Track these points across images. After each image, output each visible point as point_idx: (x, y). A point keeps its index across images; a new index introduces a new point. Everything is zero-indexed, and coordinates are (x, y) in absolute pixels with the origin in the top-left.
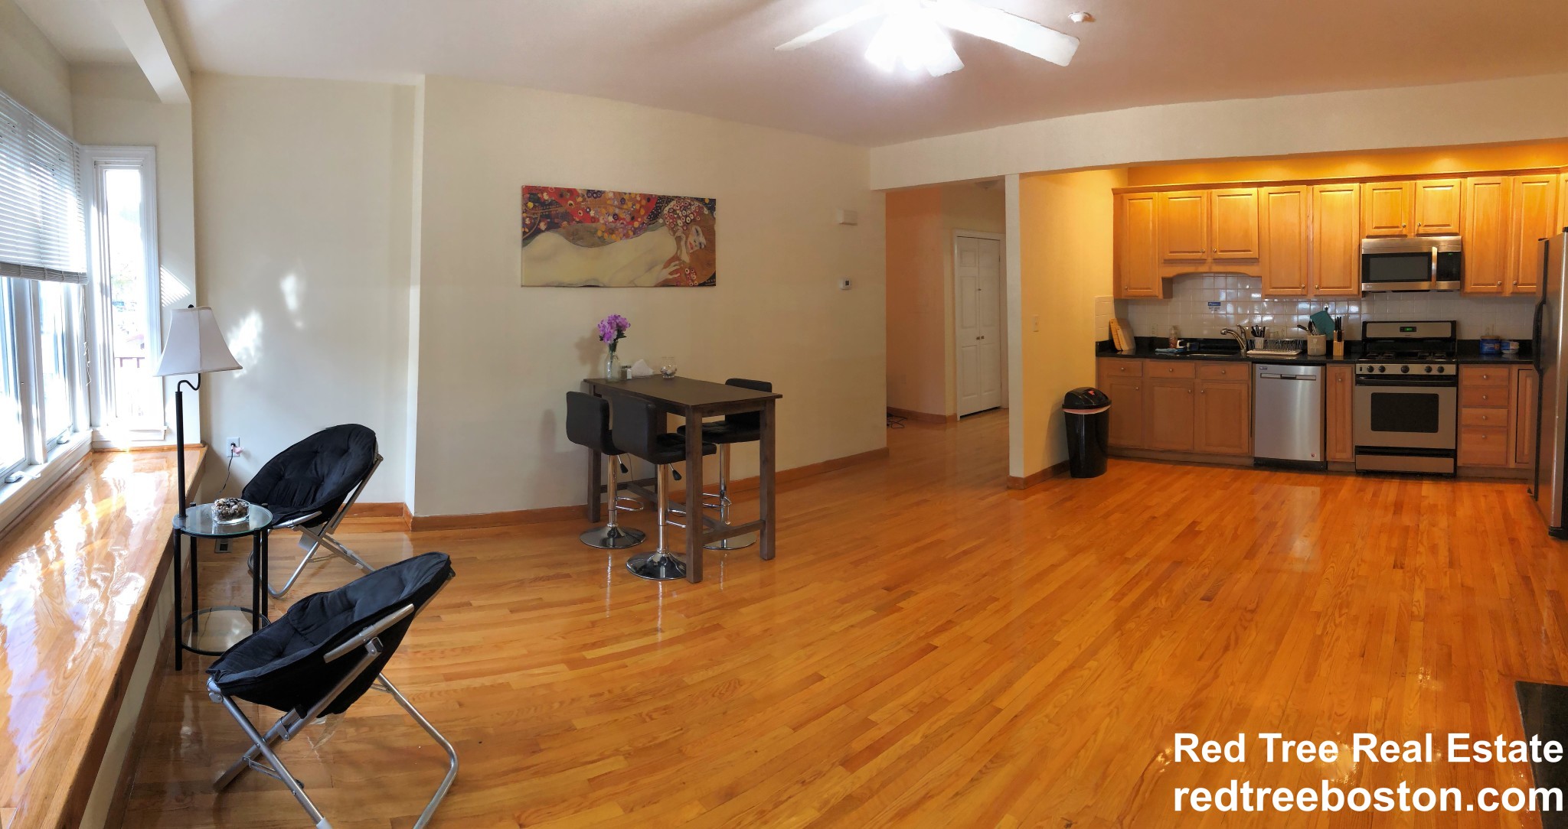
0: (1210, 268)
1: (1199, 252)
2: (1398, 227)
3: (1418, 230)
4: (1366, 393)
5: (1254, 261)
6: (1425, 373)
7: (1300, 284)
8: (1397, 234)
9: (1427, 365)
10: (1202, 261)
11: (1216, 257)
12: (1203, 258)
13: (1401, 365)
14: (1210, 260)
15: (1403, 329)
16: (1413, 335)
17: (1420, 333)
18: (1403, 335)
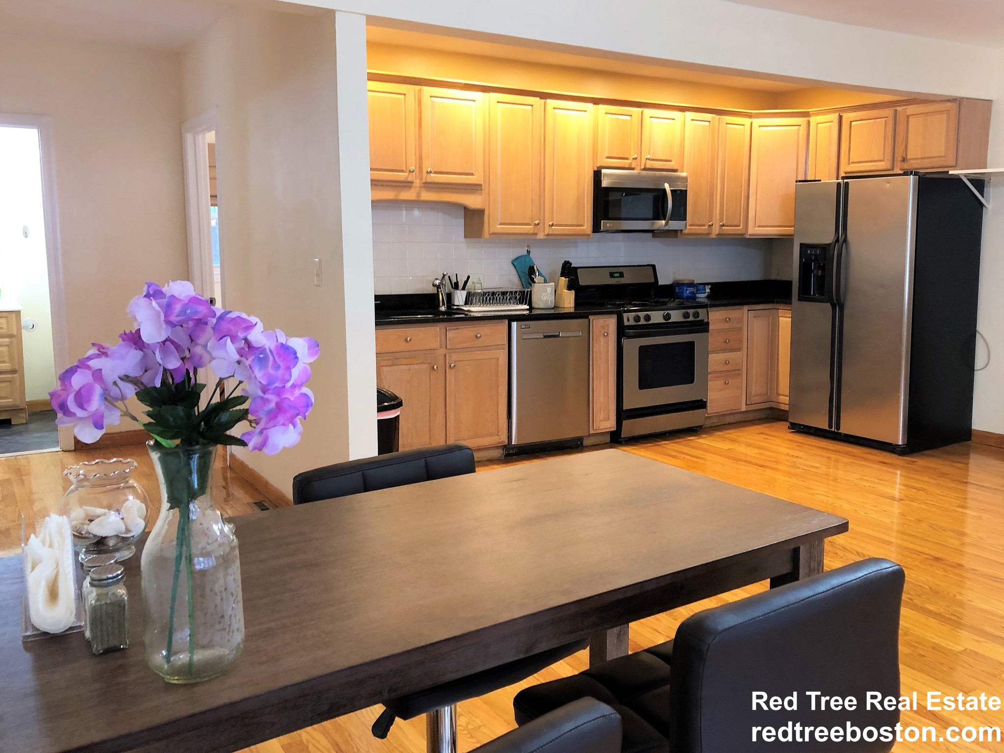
0: (419, 194)
1: (402, 171)
2: (627, 159)
3: (645, 164)
4: (632, 346)
5: (474, 188)
6: (683, 320)
7: (532, 221)
8: (627, 166)
9: (684, 311)
10: (407, 185)
11: (429, 180)
12: (410, 179)
13: (662, 313)
14: (417, 183)
15: (612, 275)
16: (623, 281)
17: (627, 280)
18: (613, 281)
